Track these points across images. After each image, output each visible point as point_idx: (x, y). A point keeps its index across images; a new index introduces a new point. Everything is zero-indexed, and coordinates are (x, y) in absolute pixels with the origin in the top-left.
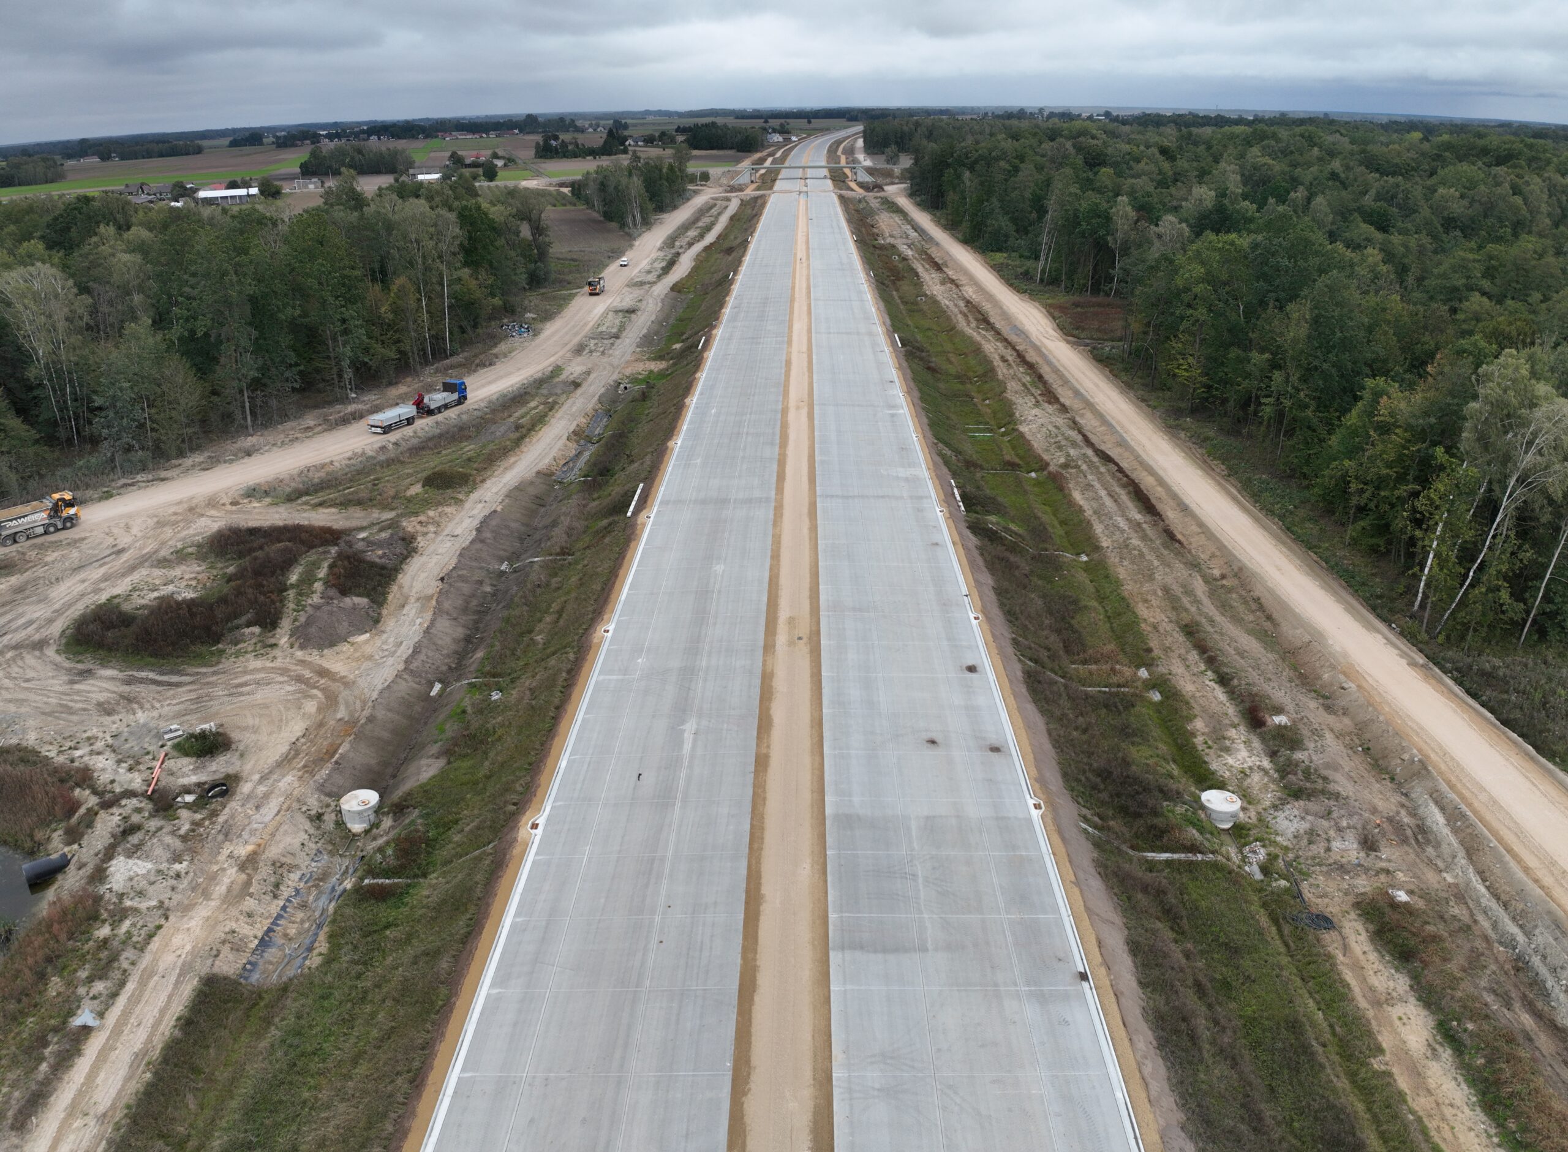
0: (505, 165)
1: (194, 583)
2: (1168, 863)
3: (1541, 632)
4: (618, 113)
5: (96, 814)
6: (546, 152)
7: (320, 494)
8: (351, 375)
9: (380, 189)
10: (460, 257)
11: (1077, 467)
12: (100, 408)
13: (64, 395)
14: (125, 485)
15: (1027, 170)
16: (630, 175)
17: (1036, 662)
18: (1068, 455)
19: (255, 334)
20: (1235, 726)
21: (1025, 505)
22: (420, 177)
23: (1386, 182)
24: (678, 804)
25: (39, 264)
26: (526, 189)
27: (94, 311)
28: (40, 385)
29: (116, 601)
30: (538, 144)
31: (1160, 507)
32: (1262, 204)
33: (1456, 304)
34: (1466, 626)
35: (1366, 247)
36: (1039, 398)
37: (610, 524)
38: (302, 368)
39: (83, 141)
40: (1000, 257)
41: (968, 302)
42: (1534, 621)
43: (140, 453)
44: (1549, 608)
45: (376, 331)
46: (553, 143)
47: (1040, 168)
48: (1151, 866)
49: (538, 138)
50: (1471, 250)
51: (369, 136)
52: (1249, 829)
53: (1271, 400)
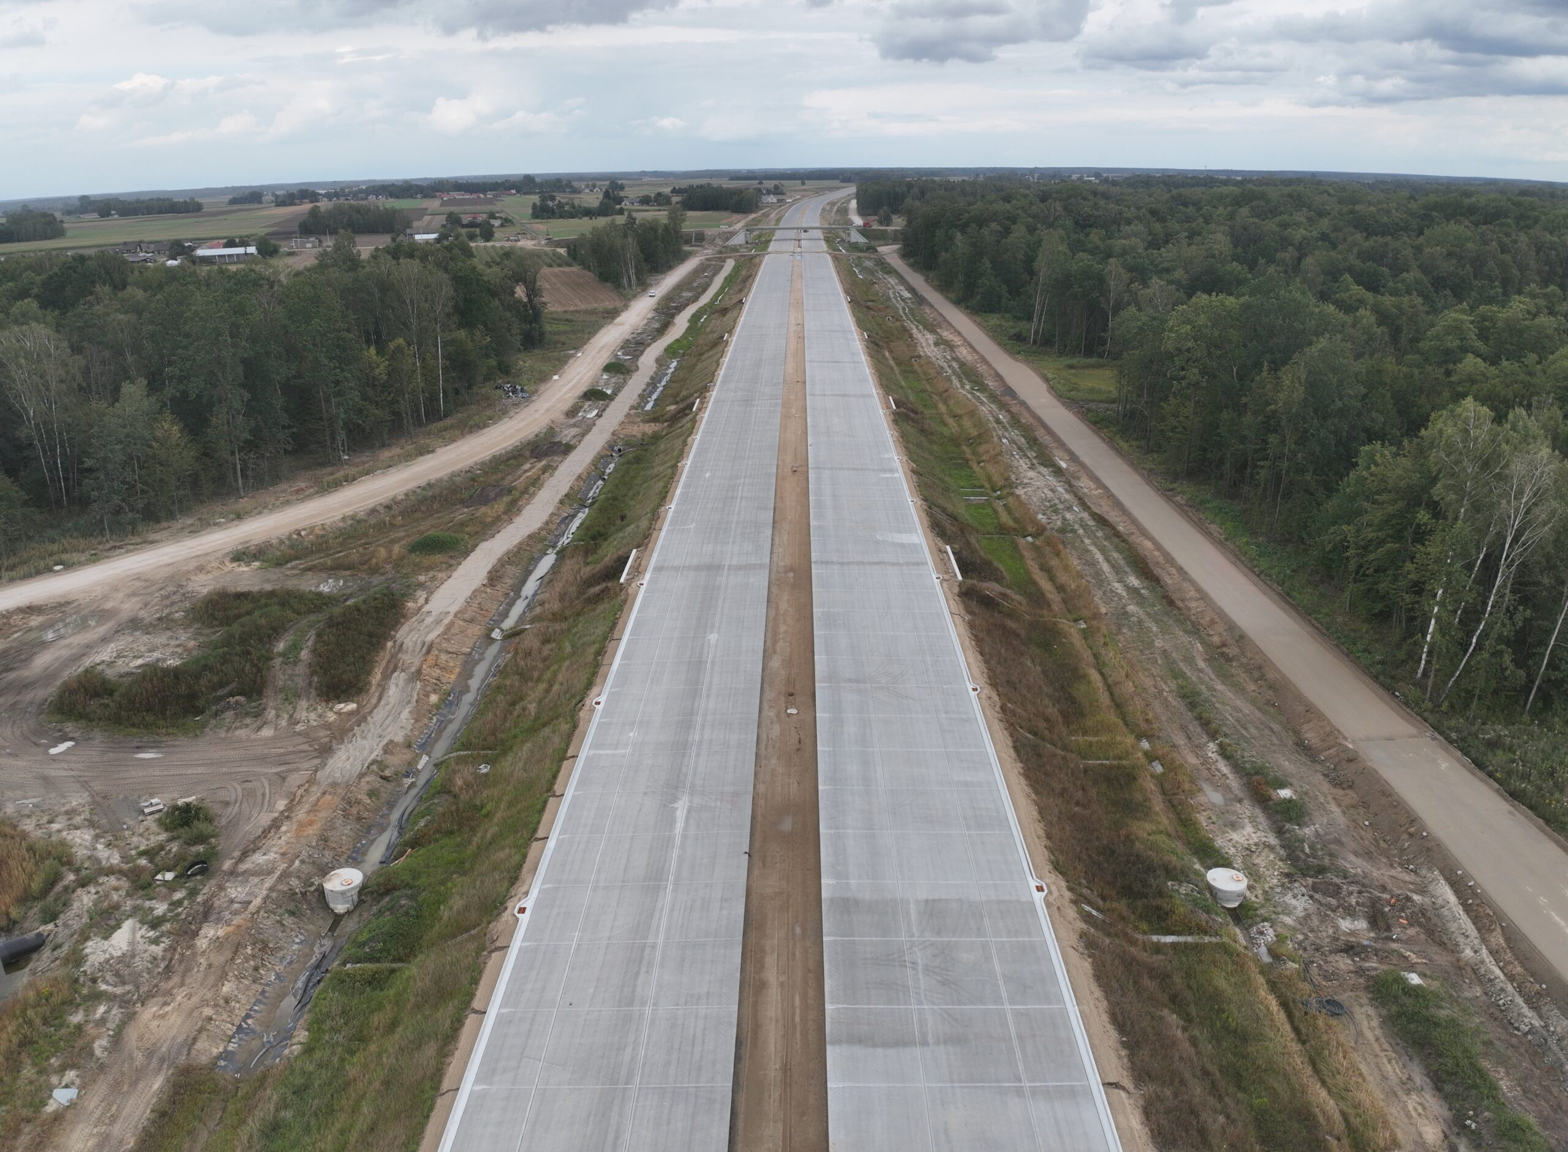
0: (502, 225)
1: (179, 650)
2: (1174, 945)
3: (1546, 700)
4: (614, 173)
5: (74, 891)
6: (542, 212)
7: (309, 559)
8: (344, 436)
9: (377, 249)
10: (456, 318)
11: (1074, 531)
12: (90, 470)
13: (54, 456)
14: (114, 548)
15: (1019, 231)
16: (625, 236)
17: (1035, 734)
18: (1064, 519)
19: (247, 395)
20: (1240, 801)
21: (1022, 571)
22: (417, 237)
23: (1376, 241)
24: (670, 887)
25: (34, 324)
26: (522, 249)
27: (86, 372)
28: (31, 445)
29: (100, 668)
30: (534, 205)
31: (1157, 571)
32: (1252, 266)
33: (1451, 366)
34: (1470, 694)
35: (1358, 309)
36: (1035, 461)
37: (603, 591)
38: (295, 430)
39: (84, 199)
40: (994, 319)
41: (962, 365)
42: (1539, 688)
43: (130, 515)
44: (1555, 675)
45: (370, 392)
46: (550, 203)
47: (1031, 230)
48: (1158, 948)
49: (535, 199)
50: (1463, 311)
51: (368, 195)
52: (1256, 909)
53: (1267, 463)
